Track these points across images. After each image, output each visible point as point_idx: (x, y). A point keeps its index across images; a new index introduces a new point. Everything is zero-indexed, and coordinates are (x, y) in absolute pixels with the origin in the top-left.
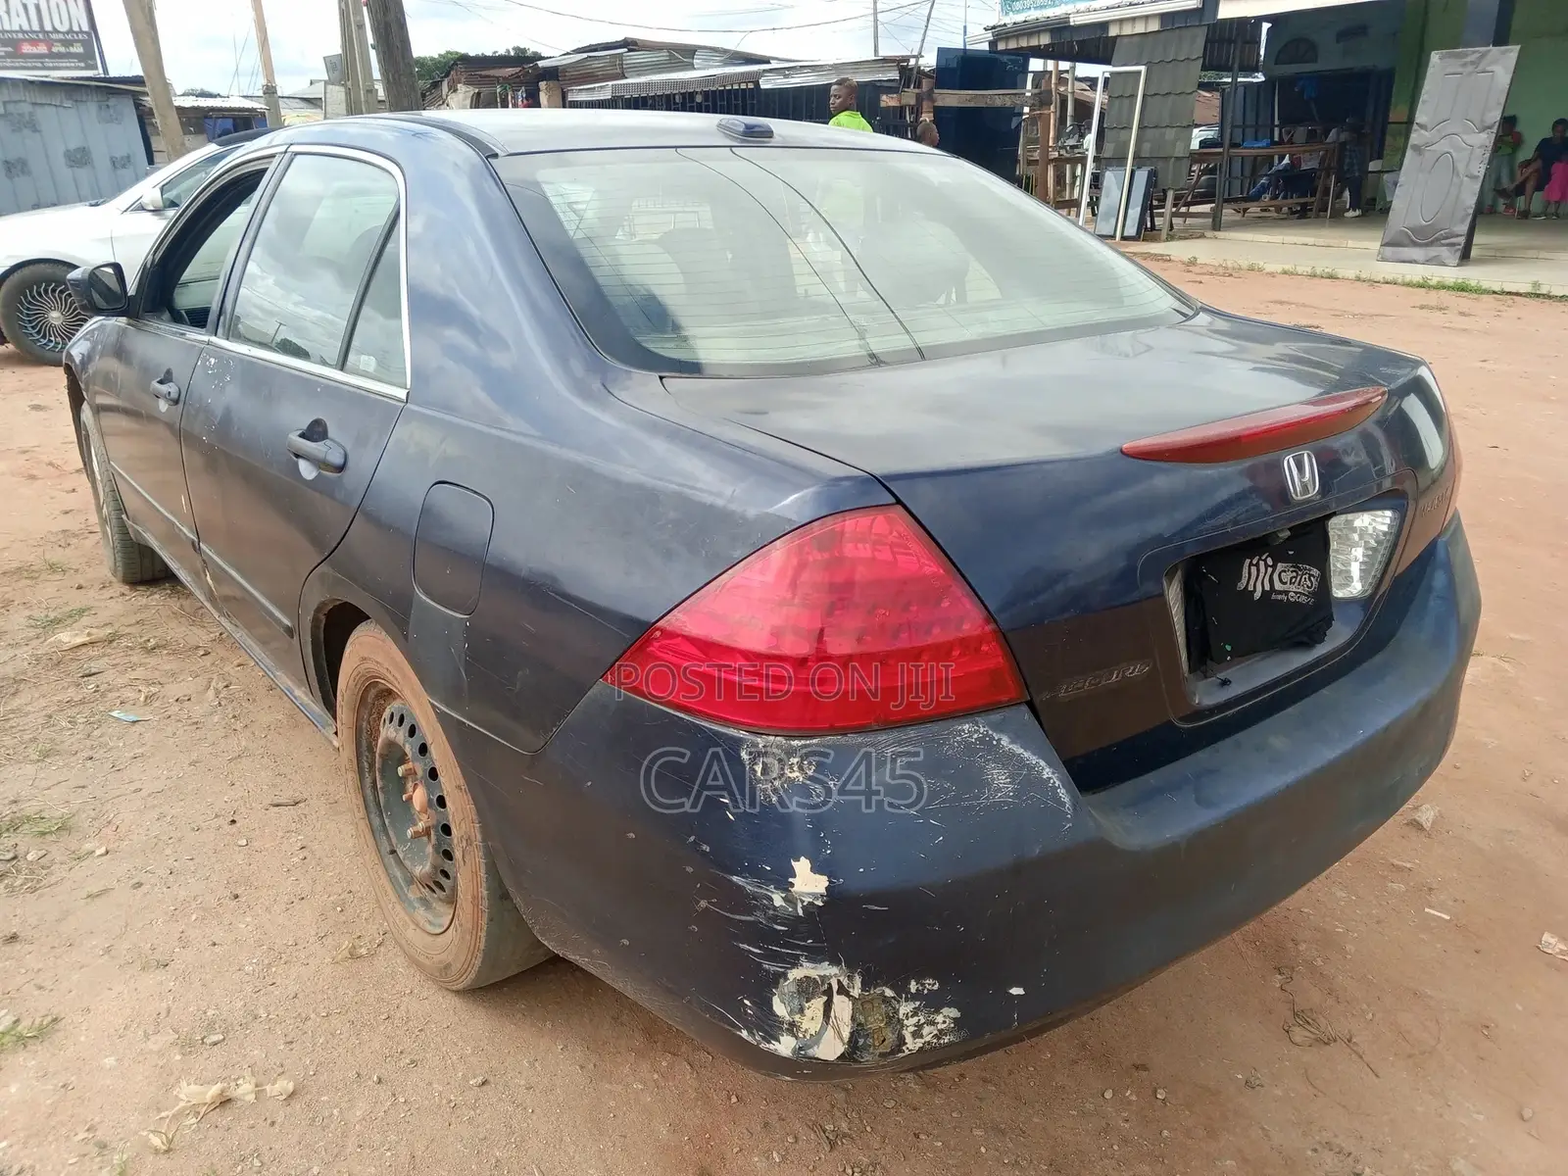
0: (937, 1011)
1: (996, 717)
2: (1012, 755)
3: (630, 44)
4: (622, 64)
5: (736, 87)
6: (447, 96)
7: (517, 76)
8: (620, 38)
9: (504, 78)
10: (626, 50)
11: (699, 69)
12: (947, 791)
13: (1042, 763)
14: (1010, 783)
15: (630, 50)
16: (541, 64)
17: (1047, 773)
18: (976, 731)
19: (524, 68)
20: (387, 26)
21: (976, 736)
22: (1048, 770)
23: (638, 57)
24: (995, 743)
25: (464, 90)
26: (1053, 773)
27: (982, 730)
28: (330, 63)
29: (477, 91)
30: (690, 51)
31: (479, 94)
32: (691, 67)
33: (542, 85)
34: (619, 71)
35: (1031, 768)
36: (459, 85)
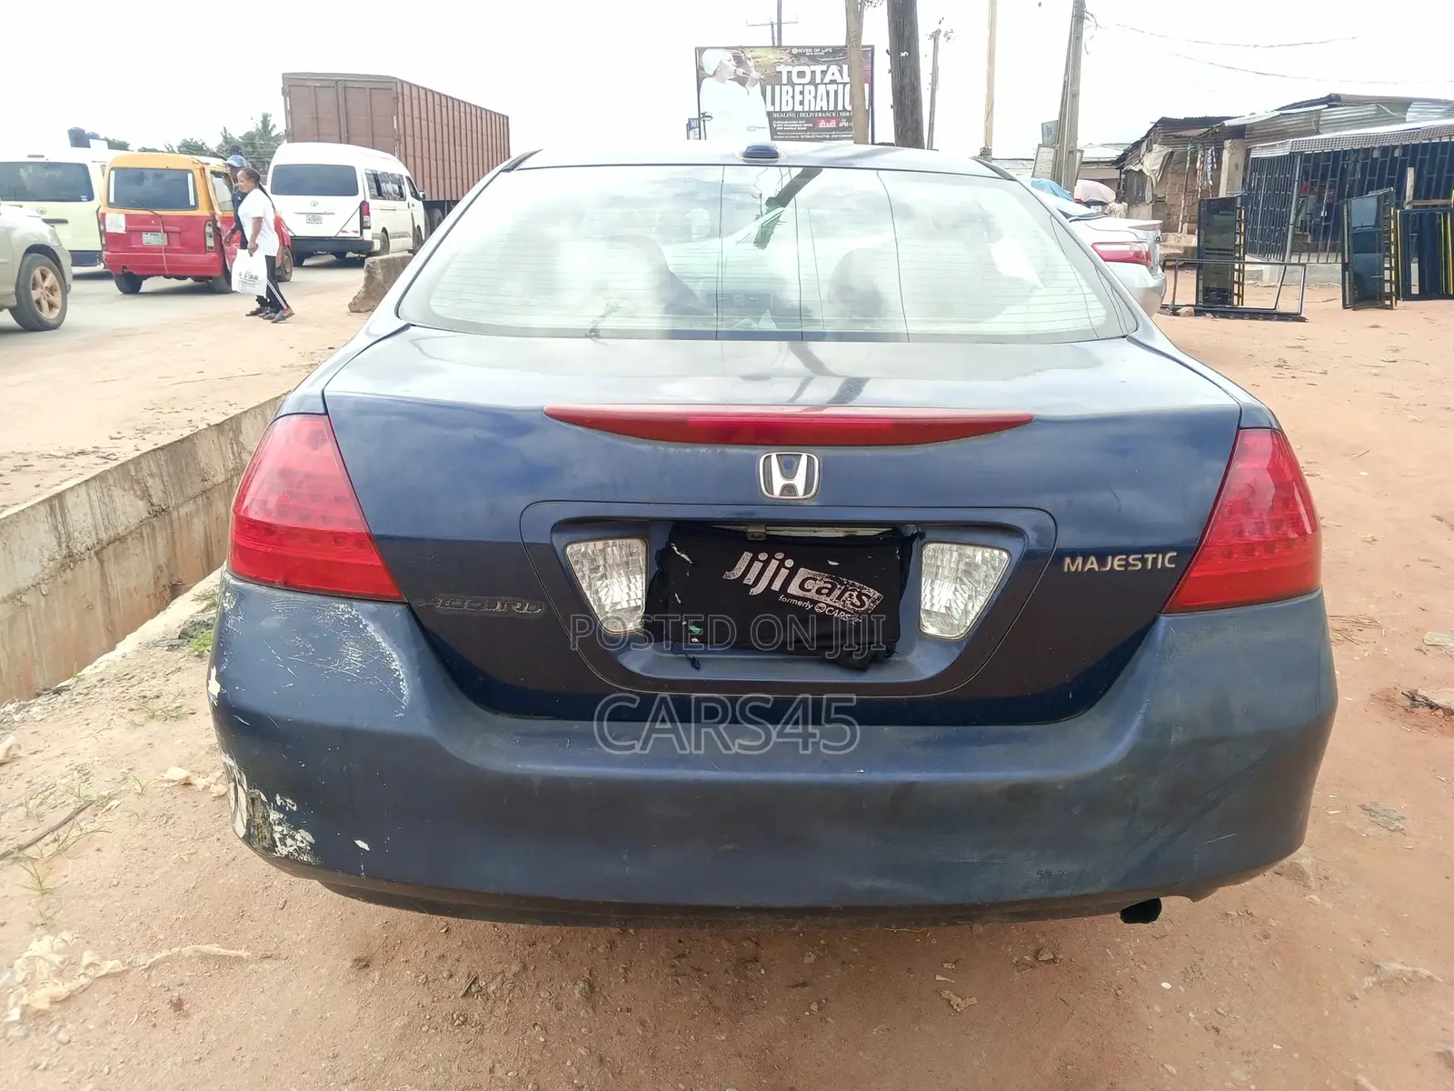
0: (296, 829)
1: (371, 607)
2: (372, 640)
3: (1332, 101)
4: (1318, 121)
5: (1445, 140)
6: (1143, 155)
7: (1205, 135)
8: (1324, 94)
9: (1195, 138)
10: (1326, 106)
11: (1411, 122)
12: (307, 650)
13: (395, 656)
14: (361, 662)
15: (1330, 107)
16: (1227, 123)
17: (396, 665)
18: (348, 612)
19: (1212, 128)
20: (902, 88)
21: (347, 616)
22: (397, 663)
23: (1339, 113)
24: (361, 626)
25: (1158, 149)
26: (401, 667)
27: (354, 613)
28: (1046, 129)
29: (1171, 150)
30: (1403, 105)
31: (1172, 153)
32: (1403, 120)
33: (1227, 143)
34: (1314, 127)
35: (383, 656)
36: (1155, 146)
